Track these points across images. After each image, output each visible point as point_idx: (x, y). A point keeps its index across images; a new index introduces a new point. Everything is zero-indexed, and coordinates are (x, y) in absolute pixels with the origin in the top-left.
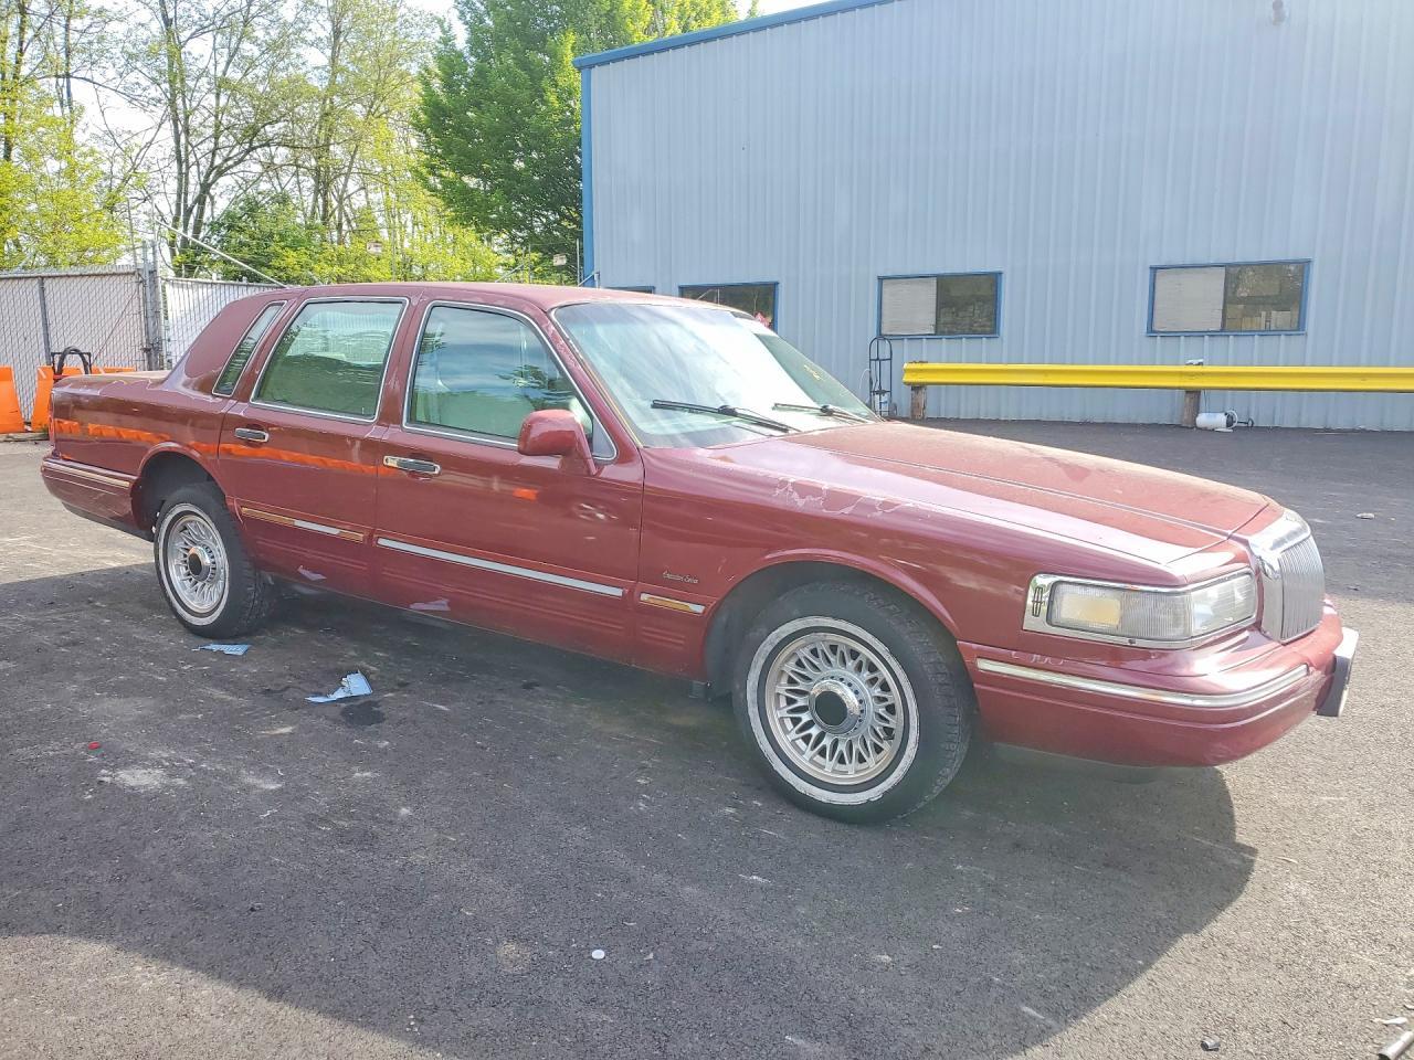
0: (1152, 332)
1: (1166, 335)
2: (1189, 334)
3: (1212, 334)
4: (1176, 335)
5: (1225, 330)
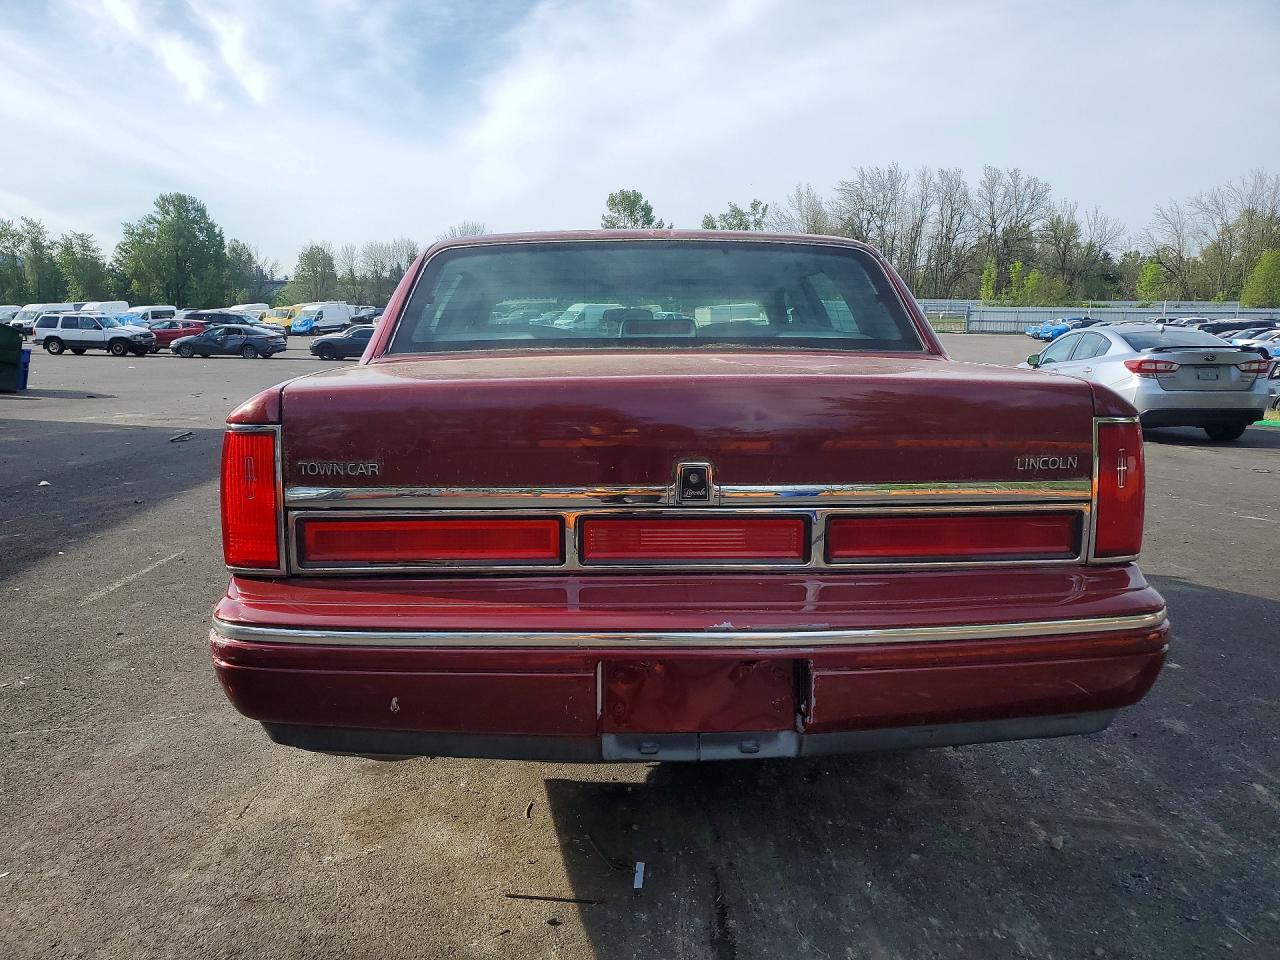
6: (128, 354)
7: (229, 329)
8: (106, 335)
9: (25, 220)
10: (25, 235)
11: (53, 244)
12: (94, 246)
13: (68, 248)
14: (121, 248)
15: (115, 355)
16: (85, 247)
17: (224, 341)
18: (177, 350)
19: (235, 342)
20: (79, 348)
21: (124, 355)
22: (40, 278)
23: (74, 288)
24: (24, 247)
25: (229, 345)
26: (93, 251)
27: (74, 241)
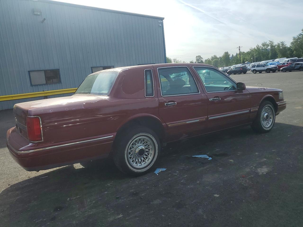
0: (32, 85)
1: (35, 85)
2: (40, 85)
3: (44, 84)
4: (37, 85)
5: (47, 84)
6: (271, 72)
7: (296, 64)
8: (266, 68)
9: (270, 41)
10: (269, 44)
11: (275, 45)
12: (285, 44)
13: (279, 46)
14: (292, 43)
15: (267, 73)
16: (283, 45)
17: (295, 67)
18: (282, 70)
19: (297, 67)
20: (260, 72)
21: (269, 72)
22: (272, 54)
23: (279, 55)
24: (269, 47)
25: (296, 68)
26: (285, 45)
27: (280, 44)
